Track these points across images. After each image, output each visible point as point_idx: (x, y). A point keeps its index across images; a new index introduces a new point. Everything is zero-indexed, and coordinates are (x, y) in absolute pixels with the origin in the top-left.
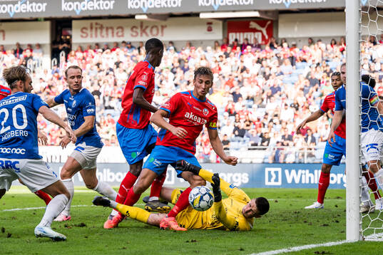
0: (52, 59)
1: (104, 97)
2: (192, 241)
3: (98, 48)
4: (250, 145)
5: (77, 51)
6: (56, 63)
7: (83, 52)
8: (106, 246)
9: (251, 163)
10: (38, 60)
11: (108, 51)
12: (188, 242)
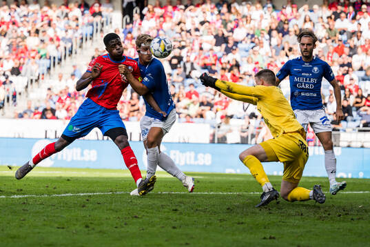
0: (124, 16)
1: (184, 64)
2: (270, 238)
3: (180, 4)
4: (361, 126)
5: (155, 7)
6: (128, 20)
7: (161, 8)
8: (166, 241)
9: (362, 147)
10: (107, 17)
11: (192, 7)
12: (265, 238)
